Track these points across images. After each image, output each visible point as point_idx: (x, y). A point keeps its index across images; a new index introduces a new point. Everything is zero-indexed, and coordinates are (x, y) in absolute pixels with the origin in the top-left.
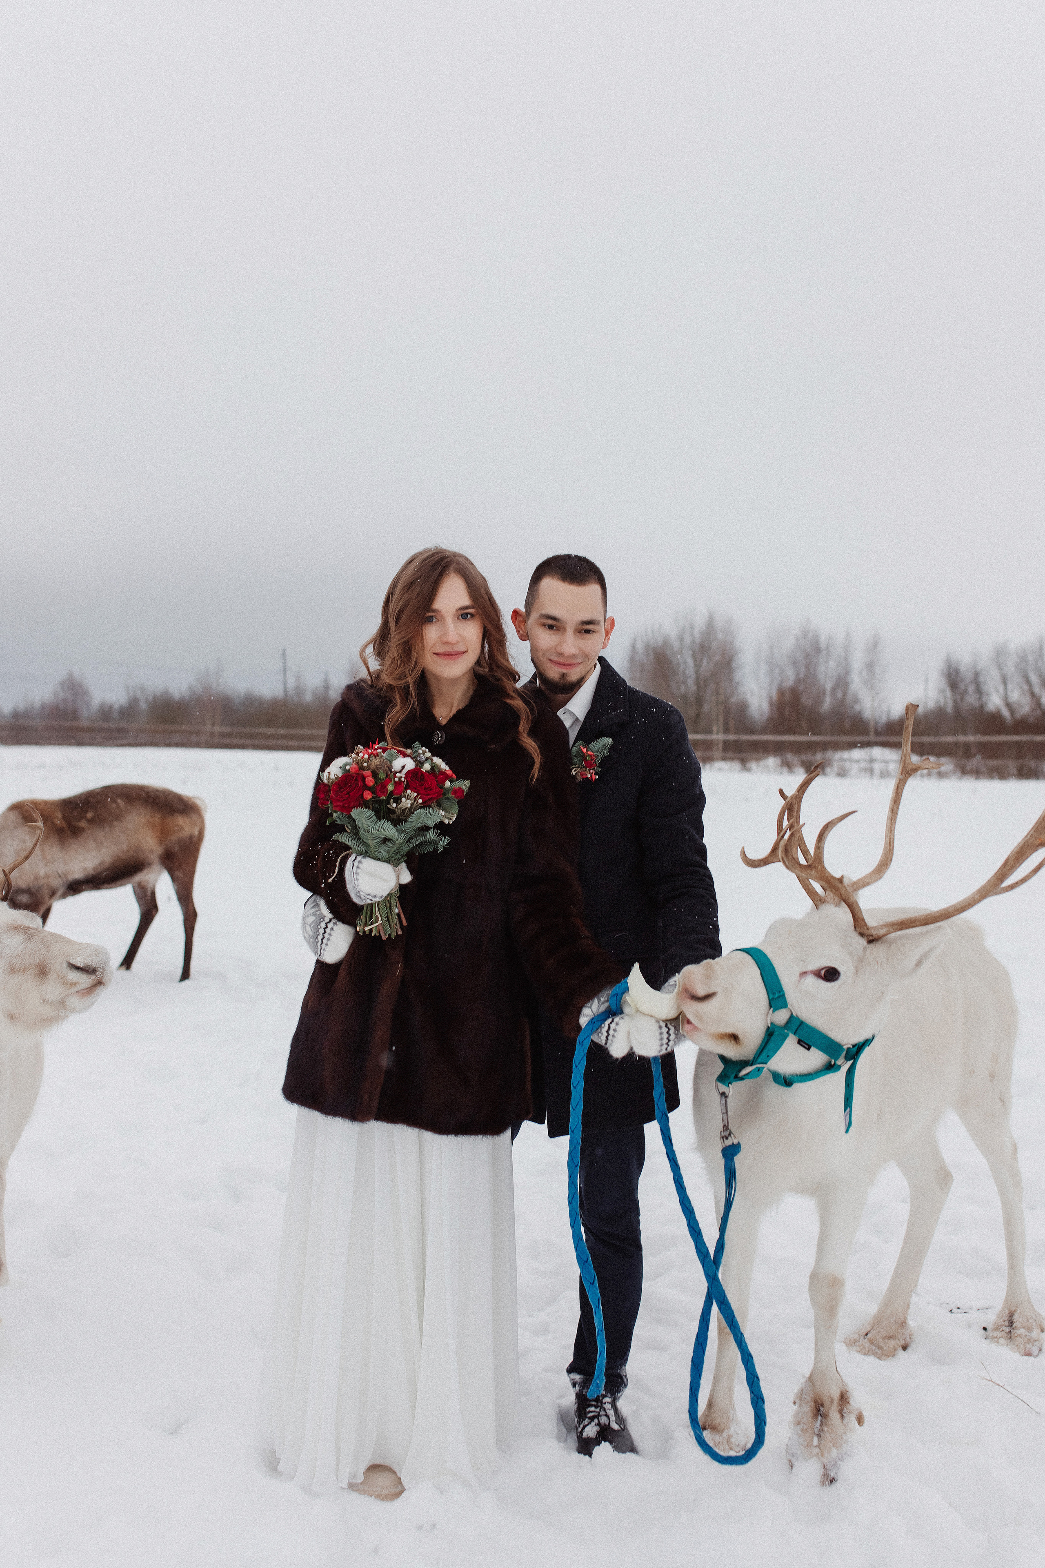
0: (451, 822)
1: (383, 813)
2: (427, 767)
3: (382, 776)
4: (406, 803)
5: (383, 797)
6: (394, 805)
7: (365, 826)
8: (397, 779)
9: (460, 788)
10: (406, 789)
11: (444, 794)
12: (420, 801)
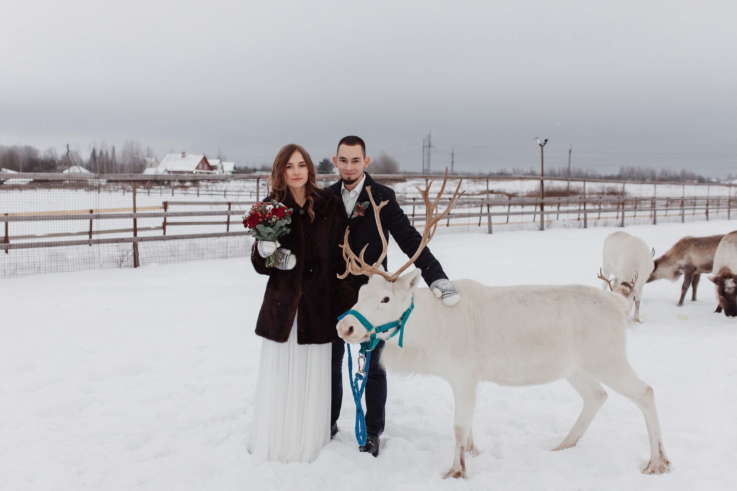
0: (290, 223)
1: (267, 224)
2: (277, 206)
3: (264, 213)
4: (274, 220)
5: (266, 220)
6: (270, 221)
7: (262, 230)
8: (269, 213)
9: (290, 211)
10: (273, 215)
11: (285, 214)
12: (278, 218)
